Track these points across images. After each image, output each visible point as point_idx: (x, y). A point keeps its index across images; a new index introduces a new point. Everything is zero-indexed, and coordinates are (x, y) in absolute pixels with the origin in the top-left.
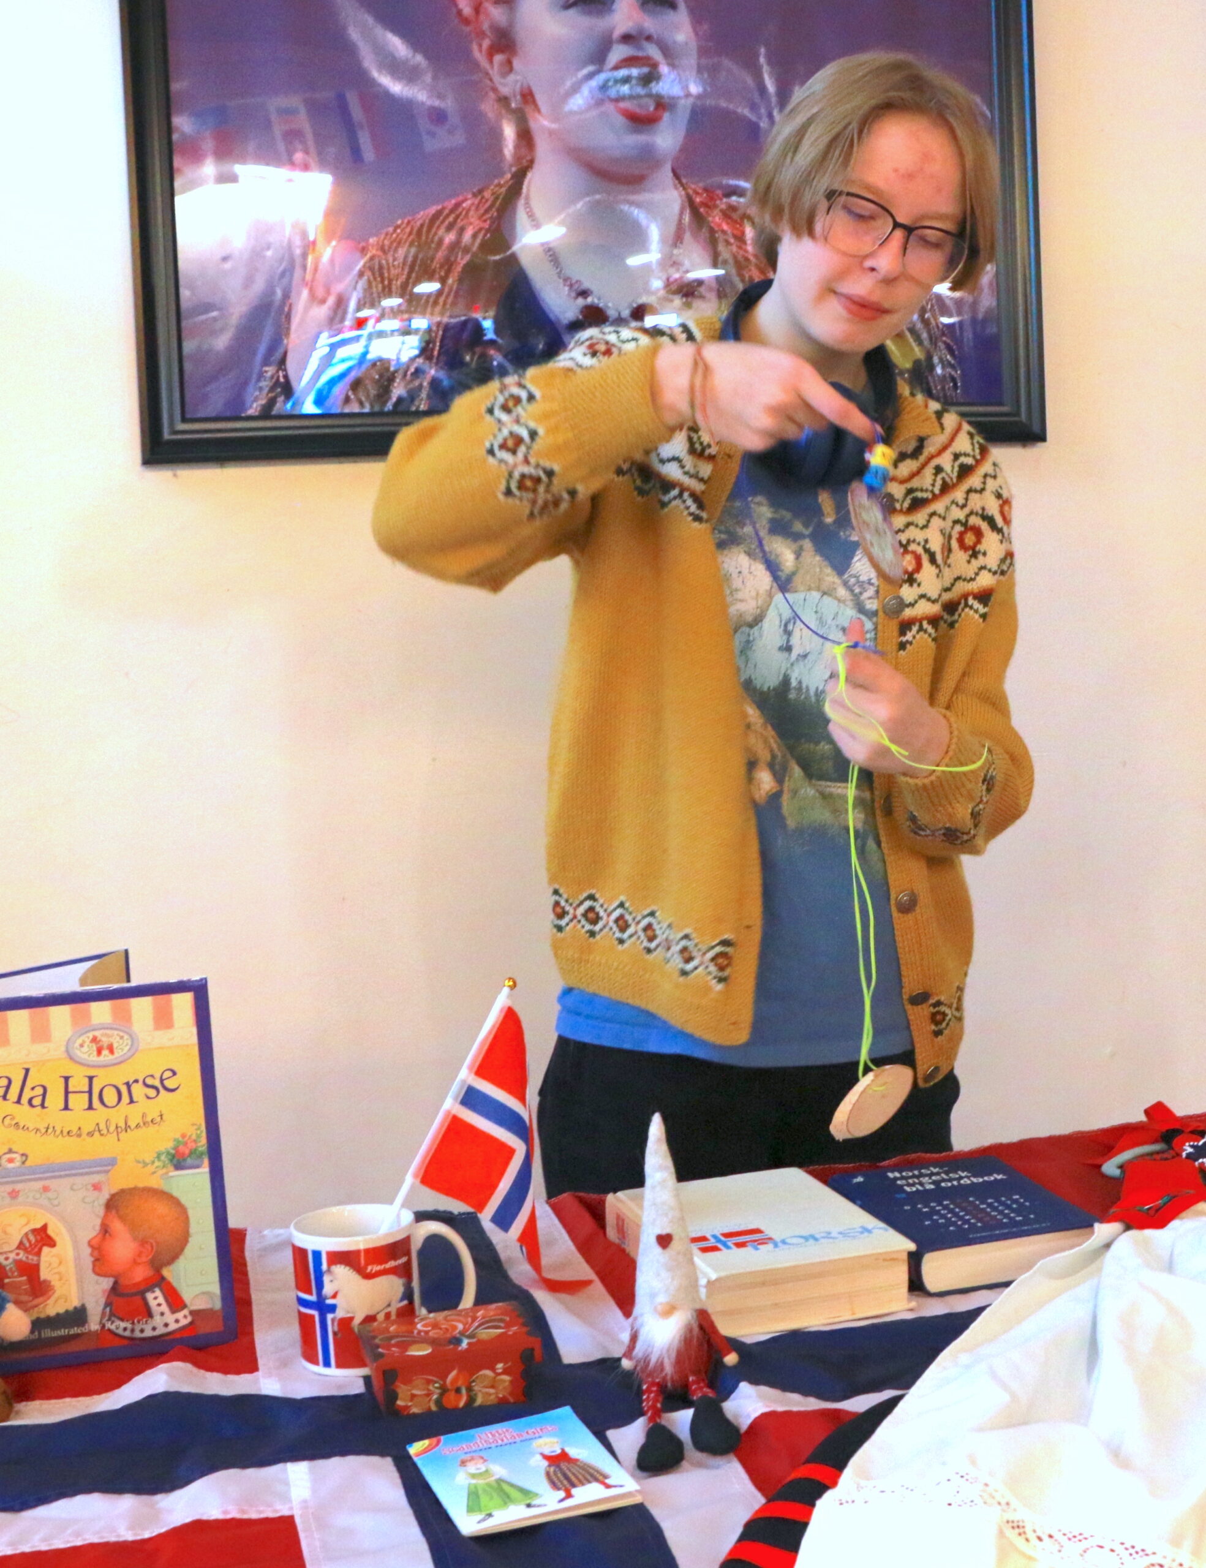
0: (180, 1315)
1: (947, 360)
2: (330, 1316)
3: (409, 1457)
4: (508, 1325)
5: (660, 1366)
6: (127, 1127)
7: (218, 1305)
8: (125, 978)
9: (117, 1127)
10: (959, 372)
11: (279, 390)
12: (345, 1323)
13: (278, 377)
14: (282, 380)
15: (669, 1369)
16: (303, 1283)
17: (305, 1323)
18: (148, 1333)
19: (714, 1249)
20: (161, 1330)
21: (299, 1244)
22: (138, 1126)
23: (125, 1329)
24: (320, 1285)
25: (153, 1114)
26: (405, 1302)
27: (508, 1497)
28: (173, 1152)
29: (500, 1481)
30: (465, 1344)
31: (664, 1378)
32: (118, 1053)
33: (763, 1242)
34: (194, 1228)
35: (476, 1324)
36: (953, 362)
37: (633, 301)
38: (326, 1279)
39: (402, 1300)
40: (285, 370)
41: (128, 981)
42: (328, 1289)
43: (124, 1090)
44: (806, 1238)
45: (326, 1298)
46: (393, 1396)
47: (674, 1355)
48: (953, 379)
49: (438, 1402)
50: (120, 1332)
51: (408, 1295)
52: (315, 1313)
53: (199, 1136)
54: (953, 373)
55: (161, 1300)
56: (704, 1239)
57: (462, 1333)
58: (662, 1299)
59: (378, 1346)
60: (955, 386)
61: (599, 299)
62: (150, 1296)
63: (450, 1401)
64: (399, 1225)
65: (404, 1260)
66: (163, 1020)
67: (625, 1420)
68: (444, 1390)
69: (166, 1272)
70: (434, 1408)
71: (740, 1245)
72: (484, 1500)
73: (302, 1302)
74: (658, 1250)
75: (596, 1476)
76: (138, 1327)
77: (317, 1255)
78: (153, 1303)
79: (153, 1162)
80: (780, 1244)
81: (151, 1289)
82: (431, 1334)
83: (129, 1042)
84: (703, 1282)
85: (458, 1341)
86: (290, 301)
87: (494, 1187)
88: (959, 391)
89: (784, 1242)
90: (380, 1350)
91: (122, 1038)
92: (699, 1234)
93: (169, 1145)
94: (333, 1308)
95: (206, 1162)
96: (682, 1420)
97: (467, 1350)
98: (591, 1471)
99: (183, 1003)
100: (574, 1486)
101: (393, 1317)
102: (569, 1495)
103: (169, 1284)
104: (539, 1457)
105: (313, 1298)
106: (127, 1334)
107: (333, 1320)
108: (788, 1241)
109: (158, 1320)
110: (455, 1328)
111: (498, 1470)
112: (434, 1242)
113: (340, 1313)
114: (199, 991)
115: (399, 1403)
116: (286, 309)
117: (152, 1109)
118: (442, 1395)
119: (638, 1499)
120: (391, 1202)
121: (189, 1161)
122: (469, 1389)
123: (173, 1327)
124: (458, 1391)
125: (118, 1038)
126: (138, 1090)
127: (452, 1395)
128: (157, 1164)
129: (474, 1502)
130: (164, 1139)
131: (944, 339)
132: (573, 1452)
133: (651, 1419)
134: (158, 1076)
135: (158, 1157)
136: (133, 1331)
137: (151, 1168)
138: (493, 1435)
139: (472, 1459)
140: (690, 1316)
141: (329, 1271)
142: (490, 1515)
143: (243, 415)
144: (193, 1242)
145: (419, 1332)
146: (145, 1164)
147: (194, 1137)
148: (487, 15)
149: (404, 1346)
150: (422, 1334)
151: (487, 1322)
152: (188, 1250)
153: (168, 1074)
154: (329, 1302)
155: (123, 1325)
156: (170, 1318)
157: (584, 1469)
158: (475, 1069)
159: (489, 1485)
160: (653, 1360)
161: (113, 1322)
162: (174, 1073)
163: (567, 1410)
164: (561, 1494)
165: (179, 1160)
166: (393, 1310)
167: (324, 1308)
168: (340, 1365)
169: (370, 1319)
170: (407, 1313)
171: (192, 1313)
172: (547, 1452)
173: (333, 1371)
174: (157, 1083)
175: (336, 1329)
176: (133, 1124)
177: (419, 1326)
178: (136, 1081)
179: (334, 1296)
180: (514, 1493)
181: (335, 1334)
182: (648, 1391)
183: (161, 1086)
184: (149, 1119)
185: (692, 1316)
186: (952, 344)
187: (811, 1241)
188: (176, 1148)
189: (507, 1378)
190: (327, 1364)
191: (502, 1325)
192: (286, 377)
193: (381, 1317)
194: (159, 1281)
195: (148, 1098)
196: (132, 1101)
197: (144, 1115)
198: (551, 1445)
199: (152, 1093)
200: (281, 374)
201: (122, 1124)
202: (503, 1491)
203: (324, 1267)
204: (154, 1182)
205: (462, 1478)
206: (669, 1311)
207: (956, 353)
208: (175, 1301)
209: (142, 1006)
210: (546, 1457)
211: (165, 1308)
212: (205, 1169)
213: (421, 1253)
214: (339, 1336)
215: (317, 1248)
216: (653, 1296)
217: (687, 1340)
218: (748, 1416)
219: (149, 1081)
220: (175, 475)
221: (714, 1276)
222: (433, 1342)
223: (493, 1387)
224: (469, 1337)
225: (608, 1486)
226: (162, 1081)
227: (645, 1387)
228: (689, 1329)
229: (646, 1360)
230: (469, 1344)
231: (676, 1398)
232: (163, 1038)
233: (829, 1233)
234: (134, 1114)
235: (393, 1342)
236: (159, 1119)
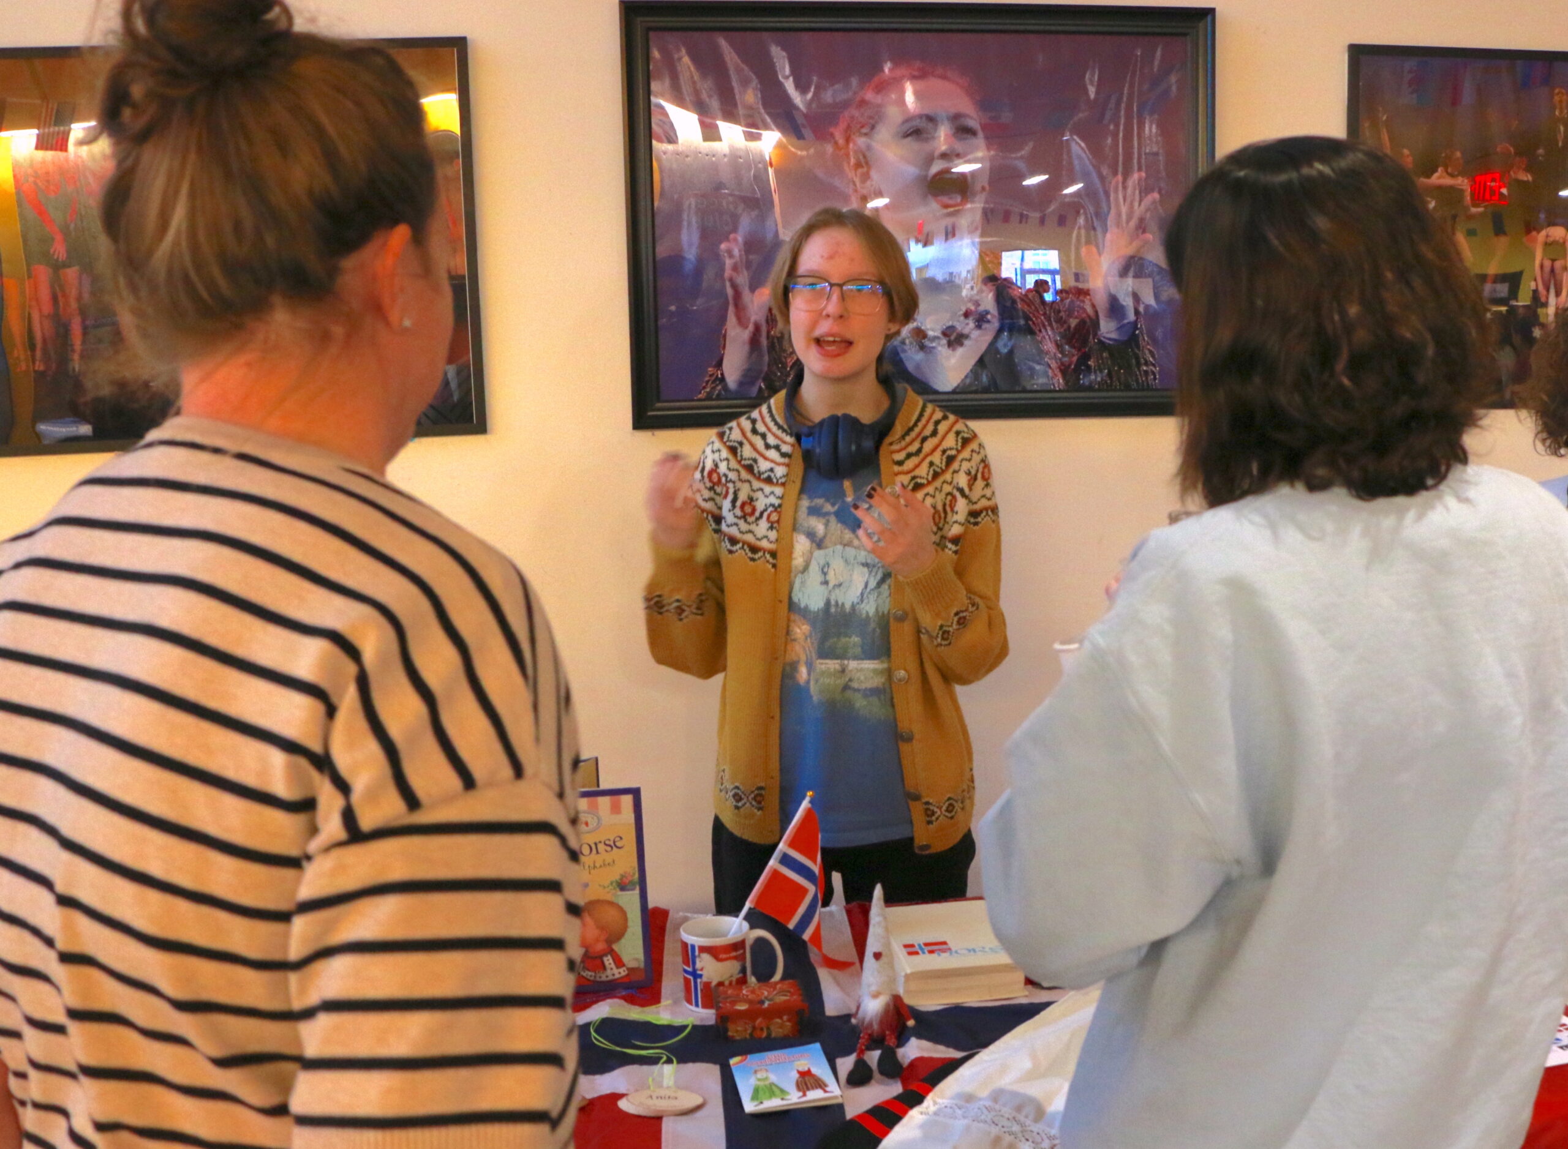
0: (621, 970)
1: (1150, 361)
2: (699, 981)
3: (729, 1066)
4: (792, 994)
5: (871, 1024)
6: (595, 867)
7: (642, 965)
8: (596, 785)
9: (589, 867)
10: (1158, 369)
11: (718, 382)
12: (707, 985)
13: (718, 375)
14: (719, 376)
15: (876, 1027)
16: (686, 962)
17: (687, 982)
18: (604, 978)
19: (917, 953)
20: (611, 978)
21: (685, 940)
22: (601, 866)
23: (591, 976)
24: (694, 963)
25: (609, 860)
26: (741, 975)
27: (773, 1092)
28: (619, 881)
29: (772, 1084)
30: (766, 1005)
31: (872, 1032)
32: (591, 826)
33: (944, 951)
34: (630, 923)
35: (775, 992)
36: (1154, 362)
37: (944, 324)
38: (698, 961)
39: (739, 973)
40: (722, 370)
41: (598, 786)
42: (698, 965)
43: (593, 847)
44: (969, 951)
45: (697, 970)
46: (726, 1030)
47: (878, 1019)
48: (1154, 373)
49: (751, 1035)
50: (588, 977)
51: (743, 970)
52: (691, 978)
53: (634, 874)
54: (1154, 369)
55: (611, 961)
56: (912, 946)
57: (766, 998)
58: (874, 988)
59: (719, 1002)
60: (1155, 379)
61: (922, 323)
62: (605, 959)
63: (758, 1033)
64: (741, 931)
65: (741, 951)
66: (616, 809)
67: (846, 1053)
68: (754, 1028)
69: (615, 947)
70: (748, 1036)
71: (931, 952)
72: (761, 1093)
73: (686, 971)
74: (873, 960)
75: (820, 1084)
76: (598, 975)
77: (693, 947)
78: (607, 963)
79: (608, 887)
80: (954, 953)
81: (606, 955)
82: (749, 997)
83: (597, 821)
84: (903, 974)
85: (762, 1002)
86: (726, 327)
87: (795, 910)
88: (1157, 381)
89: (956, 952)
90: (721, 1005)
91: (593, 818)
92: (910, 942)
93: (618, 878)
94: (701, 976)
95: (638, 888)
96: (873, 1057)
97: (767, 1008)
98: (820, 1083)
99: (627, 800)
100: (808, 1089)
101: (734, 983)
102: (804, 1095)
103: (616, 953)
104: (795, 1072)
105: (690, 969)
106: (592, 978)
107: (700, 983)
108: (959, 951)
109: (609, 972)
110: (763, 994)
111: (773, 1078)
112: (760, 941)
113: (705, 979)
114: (636, 793)
115: (730, 1034)
116: (723, 332)
117: (608, 858)
118: (752, 1031)
119: (840, 1101)
120: (737, 916)
121: (628, 887)
122: (768, 1028)
123: (617, 976)
124: (762, 1029)
125: (590, 818)
126: (601, 847)
127: (758, 1032)
128: (611, 887)
129: (756, 1095)
130: (615, 874)
131: (1149, 347)
132: (814, 1071)
133: (858, 1055)
134: (612, 839)
135: (612, 883)
136: (595, 977)
137: (607, 890)
138: (775, 1057)
139: (761, 1070)
140: (888, 998)
141: (699, 956)
142: (762, 1103)
143: (695, 398)
144: (629, 931)
145: (743, 995)
146: (604, 887)
147: (631, 874)
148: (855, 144)
149: (734, 1003)
150: (745, 997)
151: (783, 991)
152: (626, 936)
153: (618, 839)
154: (699, 972)
155: (590, 973)
156: (616, 971)
157: (816, 1080)
158: (788, 842)
159: (765, 1086)
160: (866, 1022)
161: (584, 972)
162: (621, 838)
163: (817, 1046)
164: (801, 1094)
165: (623, 886)
166: (734, 979)
167: (695, 975)
168: (705, 1006)
169: (721, 984)
170: (742, 981)
171: (628, 969)
172: (801, 1069)
173: (700, 1010)
174: (612, 843)
175: (702, 987)
176: (598, 865)
177: (744, 992)
178: (600, 842)
179: (702, 970)
180: (777, 1092)
181: (702, 990)
182: (863, 1038)
183: (613, 845)
184: (607, 863)
185: (890, 999)
186: (1153, 350)
187: (972, 953)
188: (621, 879)
189: (788, 1024)
190: (697, 1005)
191: (789, 994)
192: (722, 374)
193: (727, 983)
194: (612, 952)
195: (606, 851)
196: (598, 852)
197: (604, 860)
198: (803, 1065)
199: (609, 849)
200: (719, 372)
201: (592, 865)
202: (772, 1090)
203: (697, 953)
204: (609, 897)
205: (753, 1081)
206: (876, 996)
207: (1156, 356)
208: (619, 963)
209: (604, 802)
210: (799, 1072)
211: (613, 966)
212: (637, 891)
213: (753, 947)
214: (704, 991)
215: (693, 943)
216: (869, 986)
217: (886, 1011)
218: (909, 1058)
219: (607, 842)
220: (653, 435)
221: (909, 971)
222: (750, 1002)
223: (781, 1028)
224: (769, 1000)
225: (825, 1091)
226: (614, 842)
227: (861, 1035)
228: (887, 1005)
229: (864, 1019)
230: (769, 1005)
231: (876, 1042)
232: (615, 819)
233: (983, 948)
234: (599, 860)
235: (728, 1000)
236: (612, 863)
